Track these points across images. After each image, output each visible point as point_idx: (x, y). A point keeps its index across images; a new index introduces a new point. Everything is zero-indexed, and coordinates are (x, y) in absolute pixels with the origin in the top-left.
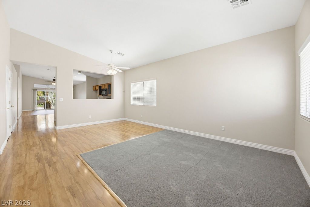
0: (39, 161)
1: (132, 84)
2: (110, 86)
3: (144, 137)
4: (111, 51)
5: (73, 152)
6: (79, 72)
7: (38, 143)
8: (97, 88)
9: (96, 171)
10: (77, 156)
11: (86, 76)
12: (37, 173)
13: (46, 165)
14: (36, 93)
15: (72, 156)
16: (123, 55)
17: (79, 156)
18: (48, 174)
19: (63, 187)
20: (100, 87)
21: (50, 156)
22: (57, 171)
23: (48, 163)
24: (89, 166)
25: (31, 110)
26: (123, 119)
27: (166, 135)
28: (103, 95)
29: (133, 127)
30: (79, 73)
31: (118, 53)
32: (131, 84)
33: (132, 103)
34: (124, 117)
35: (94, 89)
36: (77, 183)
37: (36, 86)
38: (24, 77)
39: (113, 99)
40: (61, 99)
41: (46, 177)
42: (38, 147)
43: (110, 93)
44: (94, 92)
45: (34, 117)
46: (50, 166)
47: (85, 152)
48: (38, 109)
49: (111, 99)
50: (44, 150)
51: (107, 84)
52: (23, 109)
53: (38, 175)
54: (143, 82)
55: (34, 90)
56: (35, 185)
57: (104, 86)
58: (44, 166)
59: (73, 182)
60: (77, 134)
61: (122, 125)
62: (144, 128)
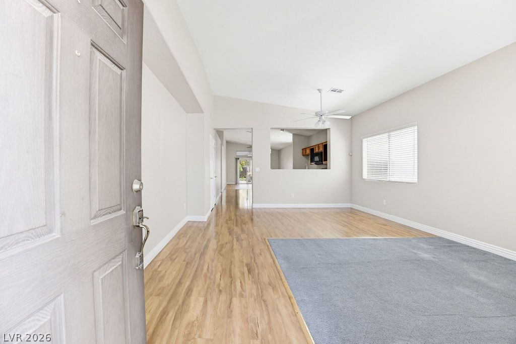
0: (230, 235)
1: (366, 139)
2: (325, 147)
3: (374, 239)
4: (319, 90)
5: (262, 234)
6: (283, 130)
7: (233, 218)
8: (308, 151)
9: (279, 260)
10: (265, 239)
11: (291, 135)
12: (226, 243)
13: (235, 240)
14: (238, 161)
15: (260, 238)
16: (340, 91)
17: (267, 240)
18: (234, 248)
19: (243, 262)
20: (312, 150)
21: (240, 232)
22: (241, 246)
23: (237, 238)
24: (272, 253)
25: (234, 183)
26: (349, 205)
27: (431, 247)
28: (317, 163)
29: (361, 220)
30: (282, 132)
31: (332, 91)
32: (364, 140)
33: (365, 176)
34: (351, 202)
35: (304, 154)
36: (256, 263)
37: (239, 154)
38: (228, 143)
39: (330, 169)
40: (257, 169)
41: (232, 250)
42: (232, 222)
43: (326, 160)
44: (304, 159)
45: (237, 191)
46: (237, 241)
47: (274, 238)
48: (240, 182)
49: (327, 168)
50: (237, 226)
51: (322, 144)
52: (227, 182)
53: (227, 245)
54: (387, 134)
55: (237, 159)
56: (223, 252)
57: (317, 148)
58: (233, 240)
59: (253, 261)
60: (272, 216)
61: (344, 215)
62: (385, 225)
